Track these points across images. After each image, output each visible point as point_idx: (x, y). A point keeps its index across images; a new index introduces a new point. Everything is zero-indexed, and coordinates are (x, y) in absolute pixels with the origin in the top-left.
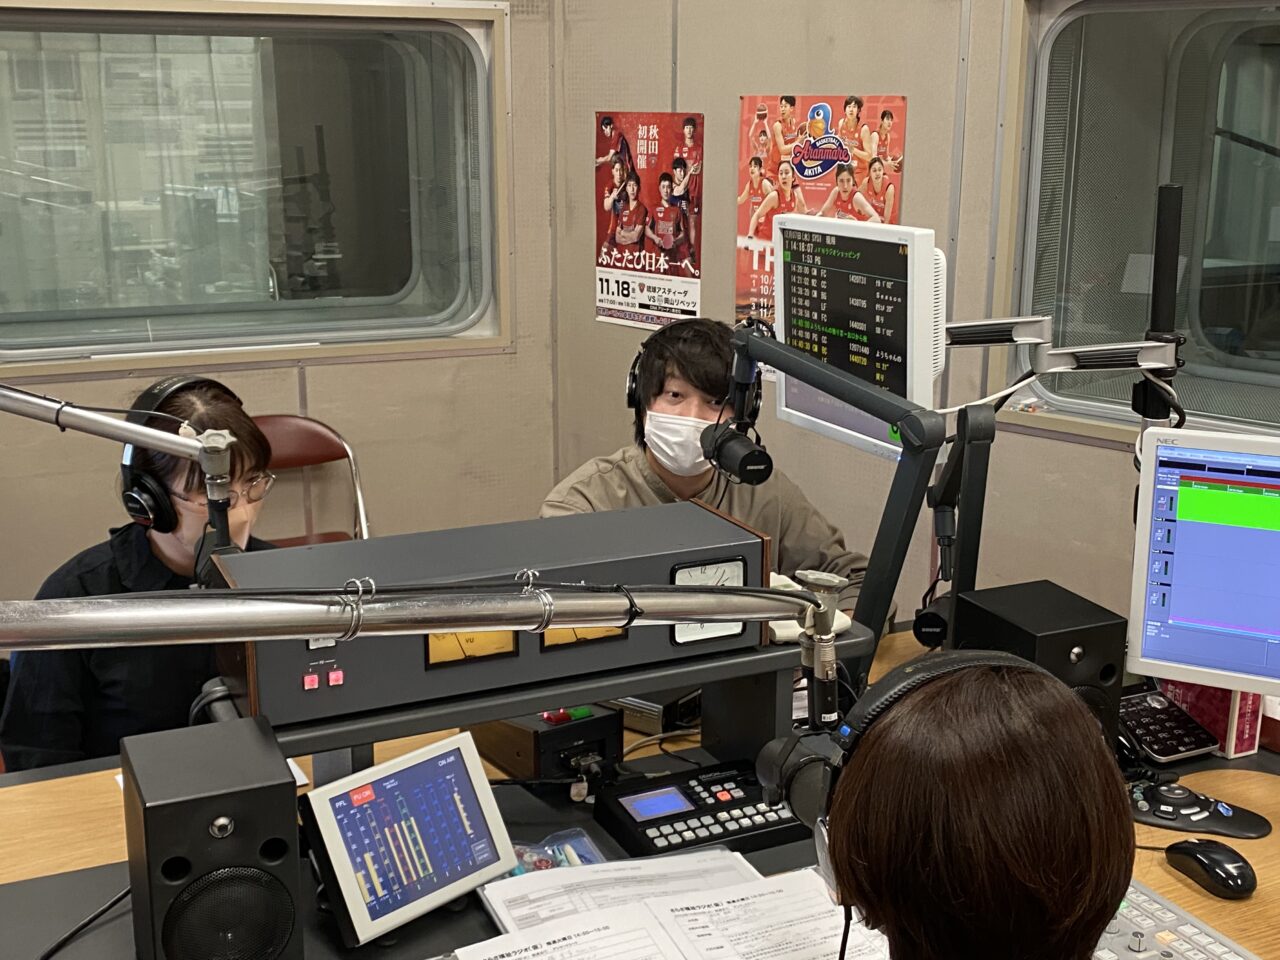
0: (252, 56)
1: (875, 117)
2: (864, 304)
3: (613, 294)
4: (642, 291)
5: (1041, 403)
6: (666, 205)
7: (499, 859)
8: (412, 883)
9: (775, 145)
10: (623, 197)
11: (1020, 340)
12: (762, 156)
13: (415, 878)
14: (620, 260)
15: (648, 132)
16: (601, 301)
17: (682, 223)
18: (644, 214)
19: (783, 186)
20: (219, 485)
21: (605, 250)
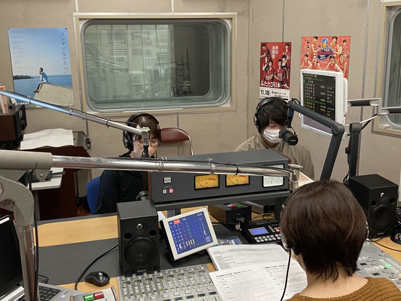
0: (168, 30)
1: (341, 42)
2: (324, 94)
3: (264, 94)
4: (273, 93)
5: (390, 126)
6: (280, 69)
7: (213, 242)
8: (189, 246)
9: (312, 51)
10: (268, 66)
11: (372, 105)
12: (308, 54)
13: (190, 245)
14: (267, 85)
15: (275, 48)
16: (261, 96)
17: (284, 74)
18: (274, 71)
19: (314, 63)
20: (146, 141)
21: (262, 82)
